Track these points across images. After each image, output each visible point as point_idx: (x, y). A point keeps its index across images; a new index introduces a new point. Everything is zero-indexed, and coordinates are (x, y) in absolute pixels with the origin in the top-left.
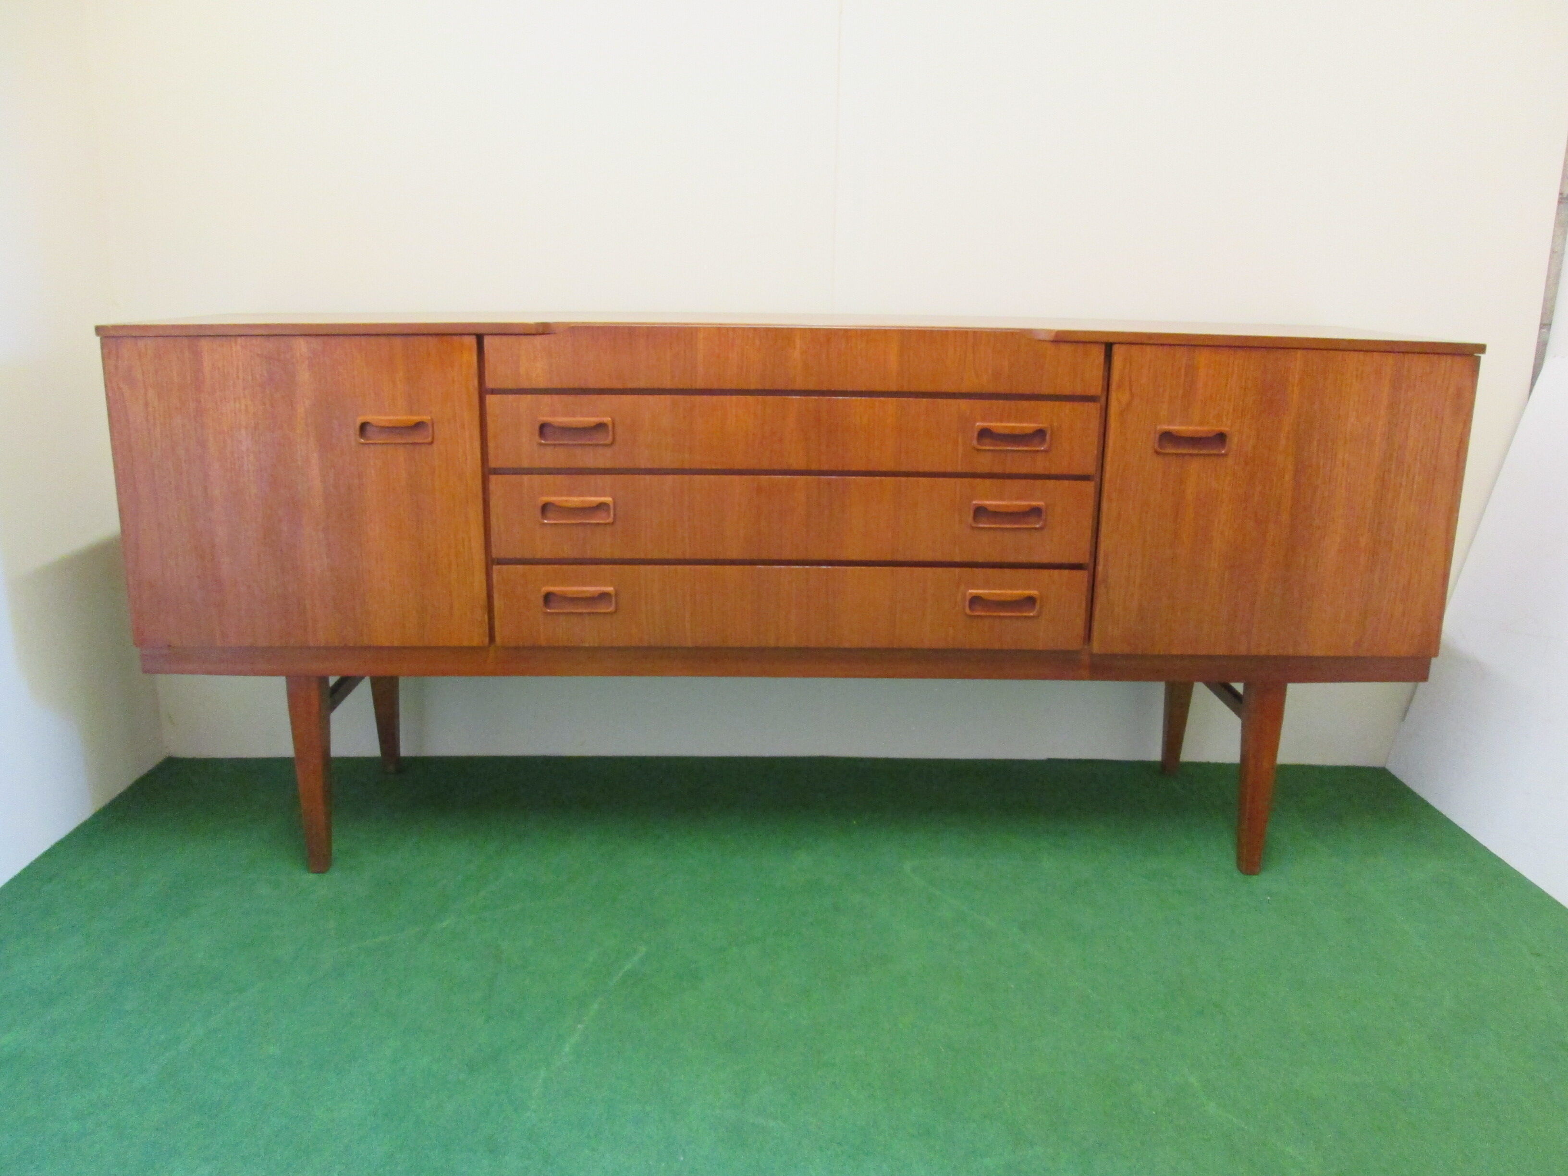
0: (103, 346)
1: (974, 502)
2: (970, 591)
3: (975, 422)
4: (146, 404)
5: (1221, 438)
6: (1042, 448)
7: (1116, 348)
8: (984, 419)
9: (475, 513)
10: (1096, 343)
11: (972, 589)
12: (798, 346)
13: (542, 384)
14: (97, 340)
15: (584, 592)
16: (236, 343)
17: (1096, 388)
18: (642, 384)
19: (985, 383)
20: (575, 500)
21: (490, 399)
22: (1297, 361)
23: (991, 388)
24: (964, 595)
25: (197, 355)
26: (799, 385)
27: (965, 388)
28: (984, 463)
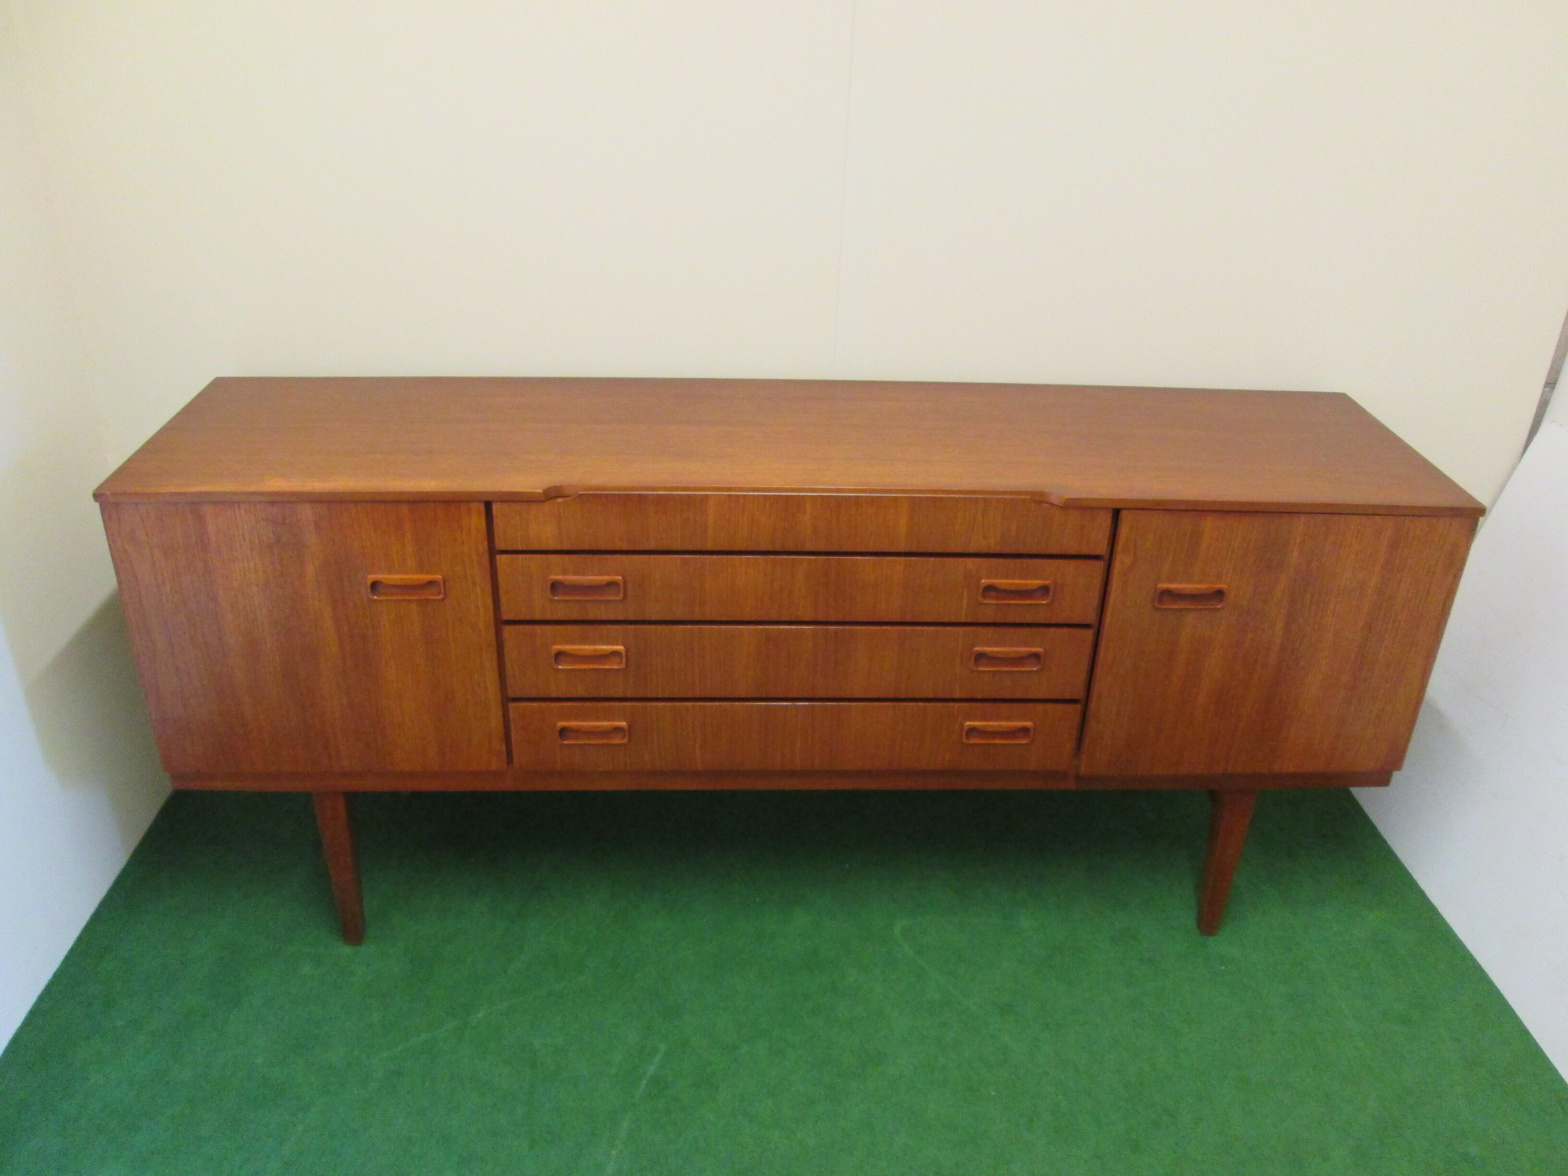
0: (103, 510)
1: (976, 649)
2: (968, 723)
3: (981, 579)
4: (154, 563)
5: (1219, 594)
6: (1044, 602)
7: (1124, 514)
8: (988, 577)
9: (489, 661)
10: (1103, 508)
11: (970, 720)
12: (808, 511)
13: (552, 545)
14: (96, 506)
15: (598, 727)
16: (239, 508)
17: (1102, 548)
18: (652, 546)
19: (992, 544)
20: (588, 648)
21: (502, 559)
22: (1300, 525)
23: (997, 549)
24: (962, 726)
25: (200, 519)
26: (809, 547)
27: (971, 549)
28: (988, 615)
